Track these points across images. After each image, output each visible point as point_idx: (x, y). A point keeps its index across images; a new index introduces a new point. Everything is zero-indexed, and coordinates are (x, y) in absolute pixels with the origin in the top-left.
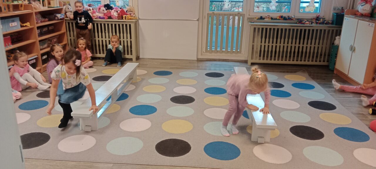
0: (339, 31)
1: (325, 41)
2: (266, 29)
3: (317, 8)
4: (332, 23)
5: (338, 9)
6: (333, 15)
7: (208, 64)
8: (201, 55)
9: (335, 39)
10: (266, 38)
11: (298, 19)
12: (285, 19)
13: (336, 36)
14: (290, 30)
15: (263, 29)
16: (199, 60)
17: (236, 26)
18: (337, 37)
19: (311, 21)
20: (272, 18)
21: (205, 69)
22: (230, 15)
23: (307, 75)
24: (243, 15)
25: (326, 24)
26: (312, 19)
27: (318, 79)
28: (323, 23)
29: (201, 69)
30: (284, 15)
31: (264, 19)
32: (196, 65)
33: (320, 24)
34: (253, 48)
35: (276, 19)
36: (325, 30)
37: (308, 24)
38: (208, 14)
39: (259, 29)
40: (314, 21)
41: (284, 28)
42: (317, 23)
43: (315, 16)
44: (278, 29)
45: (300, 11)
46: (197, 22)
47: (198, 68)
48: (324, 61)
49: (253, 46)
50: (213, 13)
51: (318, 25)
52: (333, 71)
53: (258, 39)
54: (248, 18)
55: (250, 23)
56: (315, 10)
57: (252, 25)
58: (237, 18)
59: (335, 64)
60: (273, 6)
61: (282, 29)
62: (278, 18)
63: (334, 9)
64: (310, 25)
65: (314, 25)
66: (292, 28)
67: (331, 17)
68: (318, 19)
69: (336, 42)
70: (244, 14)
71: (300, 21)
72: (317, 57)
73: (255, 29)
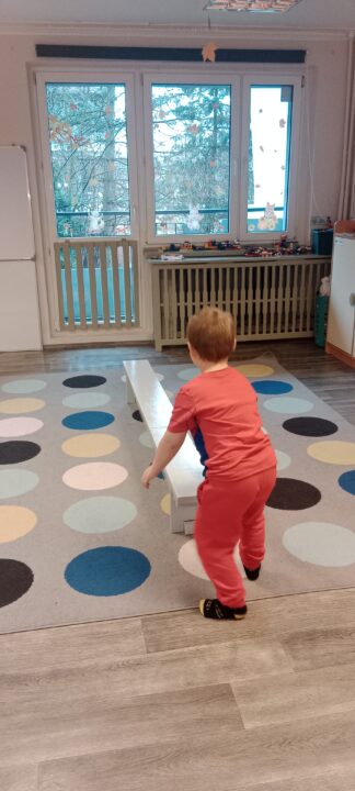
0: (326, 266)
1: (302, 288)
2: (185, 271)
3: (280, 220)
4: (313, 252)
5: (321, 221)
6: (313, 236)
7: (70, 356)
8: (52, 336)
9: (321, 283)
10: (186, 290)
11: (246, 247)
12: (221, 247)
13: (322, 276)
14: (232, 270)
15: (177, 271)
16: (49, 350)
17: (121, 268)
18: (325, 280)
19: (272, 248)
20: (194, 248)
21: (64, 370)
22: (106, 244)
23: (274, 361)
24: (134, 244)
25: (301, 253)
26: (273, 245)
27: (296, 368)
28: (295, 252)
29: (55, 371)
30: (218, 240)
31: (178, 249)
32: (43, 362)
33: (289, 253)
34: (162, 314)
35: (202, 249)
36: (300, 267)
37: (266, 255)
38: (56, 245)
39: (169, 272)
40: (278, 248)
41: (220, 267)
42: (283, 253)
43: (277, 238)
44: (209, 271)
45: (249, 229)
46: (33, 263)
47: (47, 369)
48: (304, 329)
49: (162, 309)
50: (67, 242)
51: (286, 256)
52: (323, 348)
53: (170, 294)
54: (146, 250)
55: (150, 261)
56: (277, 225)
57: (155, 264)
58: (120, 249)
59: (325, 334)
60: (194, 222)
61: (217, 270)
62: (207, 246)
63: (314, 221)
64: (272, 258)
65: (277, 256)
66: (236, 266)
67: (309, 238)
68: (284, 243)
69: (324, 290)
70: (136, 242)
71: (251, 250)
72: (290, 322)
73: (161, 272)
